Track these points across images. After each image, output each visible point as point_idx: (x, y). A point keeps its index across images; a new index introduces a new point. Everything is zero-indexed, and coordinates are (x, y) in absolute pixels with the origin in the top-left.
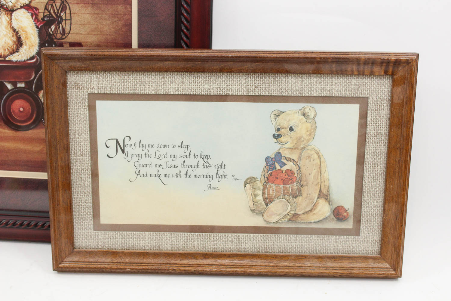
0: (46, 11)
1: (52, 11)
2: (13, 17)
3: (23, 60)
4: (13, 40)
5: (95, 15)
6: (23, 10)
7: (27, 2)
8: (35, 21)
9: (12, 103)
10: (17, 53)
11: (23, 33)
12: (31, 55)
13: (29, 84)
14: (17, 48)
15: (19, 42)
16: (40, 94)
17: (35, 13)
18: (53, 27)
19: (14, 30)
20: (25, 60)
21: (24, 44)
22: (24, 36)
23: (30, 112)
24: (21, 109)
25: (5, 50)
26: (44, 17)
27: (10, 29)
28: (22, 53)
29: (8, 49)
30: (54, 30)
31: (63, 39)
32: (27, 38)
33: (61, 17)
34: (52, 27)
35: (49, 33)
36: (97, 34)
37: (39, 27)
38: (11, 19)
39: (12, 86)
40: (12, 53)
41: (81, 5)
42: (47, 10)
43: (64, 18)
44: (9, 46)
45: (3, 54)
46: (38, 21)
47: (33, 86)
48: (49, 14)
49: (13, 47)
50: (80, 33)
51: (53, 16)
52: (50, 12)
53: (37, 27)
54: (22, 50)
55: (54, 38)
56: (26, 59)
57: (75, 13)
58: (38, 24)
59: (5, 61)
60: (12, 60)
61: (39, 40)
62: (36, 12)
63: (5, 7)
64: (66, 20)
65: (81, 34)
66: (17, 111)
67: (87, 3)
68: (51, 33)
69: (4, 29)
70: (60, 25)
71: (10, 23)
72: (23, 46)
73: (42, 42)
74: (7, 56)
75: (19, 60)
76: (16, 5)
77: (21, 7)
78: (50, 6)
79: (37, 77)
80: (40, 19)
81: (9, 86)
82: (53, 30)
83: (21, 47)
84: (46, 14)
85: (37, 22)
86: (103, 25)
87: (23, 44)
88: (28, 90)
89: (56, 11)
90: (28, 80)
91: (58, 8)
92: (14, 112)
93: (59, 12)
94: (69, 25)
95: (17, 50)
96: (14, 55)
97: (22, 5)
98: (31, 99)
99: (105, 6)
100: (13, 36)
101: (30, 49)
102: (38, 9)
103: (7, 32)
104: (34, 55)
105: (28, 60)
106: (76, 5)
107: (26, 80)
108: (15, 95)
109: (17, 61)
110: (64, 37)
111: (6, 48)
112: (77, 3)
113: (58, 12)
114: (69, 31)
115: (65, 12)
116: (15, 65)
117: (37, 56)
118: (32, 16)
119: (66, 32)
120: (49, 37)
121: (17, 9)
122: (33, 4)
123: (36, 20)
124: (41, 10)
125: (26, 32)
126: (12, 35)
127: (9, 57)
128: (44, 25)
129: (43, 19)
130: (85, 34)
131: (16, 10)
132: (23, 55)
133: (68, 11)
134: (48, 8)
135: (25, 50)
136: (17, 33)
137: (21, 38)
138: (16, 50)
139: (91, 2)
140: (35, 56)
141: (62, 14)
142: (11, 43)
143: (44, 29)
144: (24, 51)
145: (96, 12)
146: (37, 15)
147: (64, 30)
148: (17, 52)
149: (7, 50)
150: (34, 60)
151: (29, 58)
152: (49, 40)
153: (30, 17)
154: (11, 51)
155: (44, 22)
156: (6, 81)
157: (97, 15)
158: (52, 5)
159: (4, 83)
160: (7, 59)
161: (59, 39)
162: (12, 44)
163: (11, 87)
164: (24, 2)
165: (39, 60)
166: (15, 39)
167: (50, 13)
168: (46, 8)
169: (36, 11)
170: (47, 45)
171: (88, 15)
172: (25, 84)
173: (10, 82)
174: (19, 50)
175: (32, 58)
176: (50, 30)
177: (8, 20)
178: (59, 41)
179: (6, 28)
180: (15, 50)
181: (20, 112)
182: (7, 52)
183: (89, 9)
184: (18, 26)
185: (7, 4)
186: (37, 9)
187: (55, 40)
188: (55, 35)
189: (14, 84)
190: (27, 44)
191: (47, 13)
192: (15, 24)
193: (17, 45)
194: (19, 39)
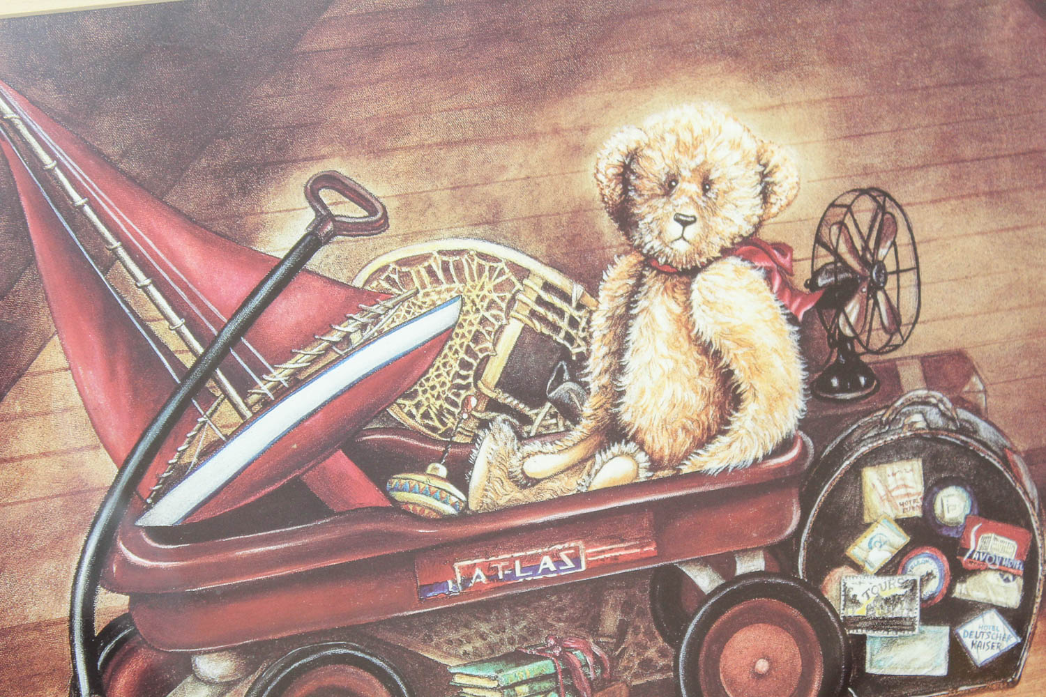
0: (822, 251)
1: (843, 249)
2: (695, 296)
3: (751, 461)
4: (703, 389)
5: (1004, 234)
6: (733, 261)
7: (747, 229)
8: (780, 296)
9: (721, 650)
10: (720, 438)
11: (740, 352)
12: (778, 436)
13: (781, 553)
14: (722, 417)
15: (725, 393)
16: (828, 588)
17: (779, 265)
18: (853, 309)
19: (705, 348)
20: (756, 460)
21: (747, 396)
22: (743, 363)
23: (799, 670)
24: (762, 666)
25: (674, 434)
26: (816, 274)
27: (686, 345)
28: (742, 432)
29: (684, 428)
30: (858, 320)
31: (896, 347)
32: (757, 370)
33: (881, 266)
34: (848, 309)
35: (840, 332)
36: (1021, 307)
37: (800, 317)
38: (688, 306)
39: (715, 576)
40: (705, 439)
41: (947, 207)
42: (825, 246)
43: (890, 265)
44: (689, 414)
45: (667, 452)
46: (795, 293)
47: (801, 560)
48: (831, 259)
49: (707, 415)
50: (959, 311)
51: (847, 268)
52: (834, 252)
53: (792, 320)
54: (743, 421)
55: (860, 349)
56: (760, 455)
57: (929, 241)
58: (794, 306)
59: (678, 479)
60: (706, 467)
61: (804, 370)
62: (782, 260)
63: (662, 261)
64: (898, 272)
65: (960, 316)
66: (745, 677)
67: (969, 196)
68: (848, 332)
69: (664, 350)
70: (880, 295)
71: (686, 322)
72: (743, 406)
73: (817, 376)
74: (686, 456)
75: (733, 464)
76: (703, 246)
77: (725, 252)
78: (835, 229)
79: (811, 519)
80: (800, 285)
81: (705, 580)
82: (852, 319)
83: (737, 410)
84: (820, 263)
85: (792, 302)
86: (1037, 266)
87: (744, 396)
88: (780, 581)
89: (858, 244)
90: (776, 540)
91: (865, 230)
92: (732, 683)
93: (872, 245)
94: (914, 290)
95: (722, 426)
96: (712, 448)
97: (728, 244)
98: (795, 612)
99: (1038, 193)
100: (701, 373)
101: (770, 410)
102: (790, 249)
103: (677, 361)
104: (789, 435)
105: (767, 457)
106: (931, 207)
107: (769, 541)
108: (728, 613)
109: (726, 469)
110: (897, 339)
111: (677, 425)
112: (934, 202)
113: (866, 248)
114: (914, 311)
115: (894, 244)
116: (718, 487)
117: (801, 433)
118: (769, 278)
119: (904, 320)
120: (843, 350)
121: (710, 262)
122: (767, 234)
123: (787, 293)
124: (802, 248)
125: (751, 346)
126: (695, 369)
127: (694, 458)
128: (819, 306)
129: (812, 284)
130: (975, 315)
131: (704, 267)
132: (746, 441)
133: (903, 237)
134: (826, 239)
135: (754, 419)
136: (717, 355)
137: (731, 373)
138: (719, 425)
139: (983, 187)
140: (795, 437)
141: (882, 252)
142: (696, 402)
143: (818, 324)
144: (749, 424)
145: (1008, 222)
146: (786, 272)
147: (894, 313)
148: (724, 433)
149: (681, 435)
150: (794, 453)
151: (770, 448)
152: (843, 360)
153: (763, 285)
154: (698, 432)
155: (818, 294)
156: (687, 562)
157: (1011, 233)
158: (842, 225)
159: (684, 569)
160: (686, 469)
161: (878, 352)
162: (702, 404)
163: (712, 581)
164: (735, 230)
165: (811, 451)
166: (709, 383)
167: (838, 258)
168: (819, 240)
169: (784, 255)
170: (835, 382)
171: (978, 239)
172: (766, 559)
173: (705, 562)
174: (728, 423)
175: (784, 446)
176: (842, 320)
177: (678, 310)
178: (881, 358)
179: (673, 345)
180: (714, 428)
181: (759, 676)
182: (684, 442)
183: (982, 216)
184: (719, 329)
185: (667, 250)
186: (784, 249)
187: (866, 359)
188: (864, 338)
189: (723, 565)
190: (760, 396)
191: (825, 258)
192: (706, 325)
193: (721, 407)
194: (726, 378)
